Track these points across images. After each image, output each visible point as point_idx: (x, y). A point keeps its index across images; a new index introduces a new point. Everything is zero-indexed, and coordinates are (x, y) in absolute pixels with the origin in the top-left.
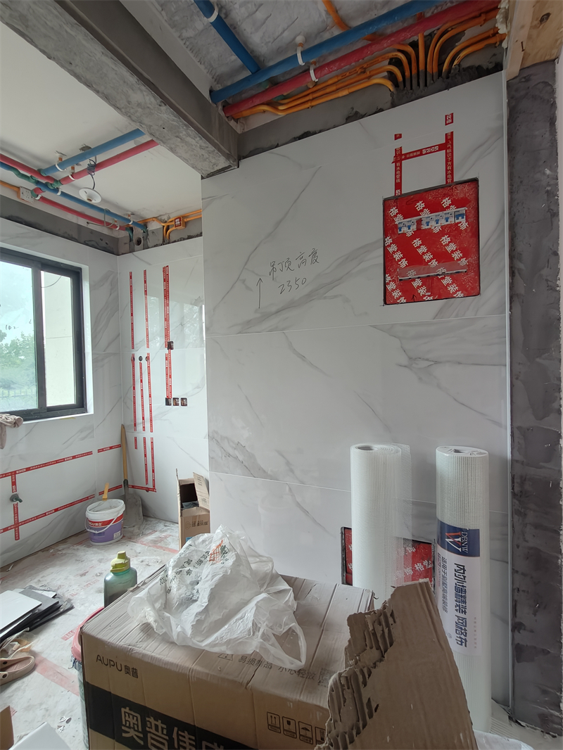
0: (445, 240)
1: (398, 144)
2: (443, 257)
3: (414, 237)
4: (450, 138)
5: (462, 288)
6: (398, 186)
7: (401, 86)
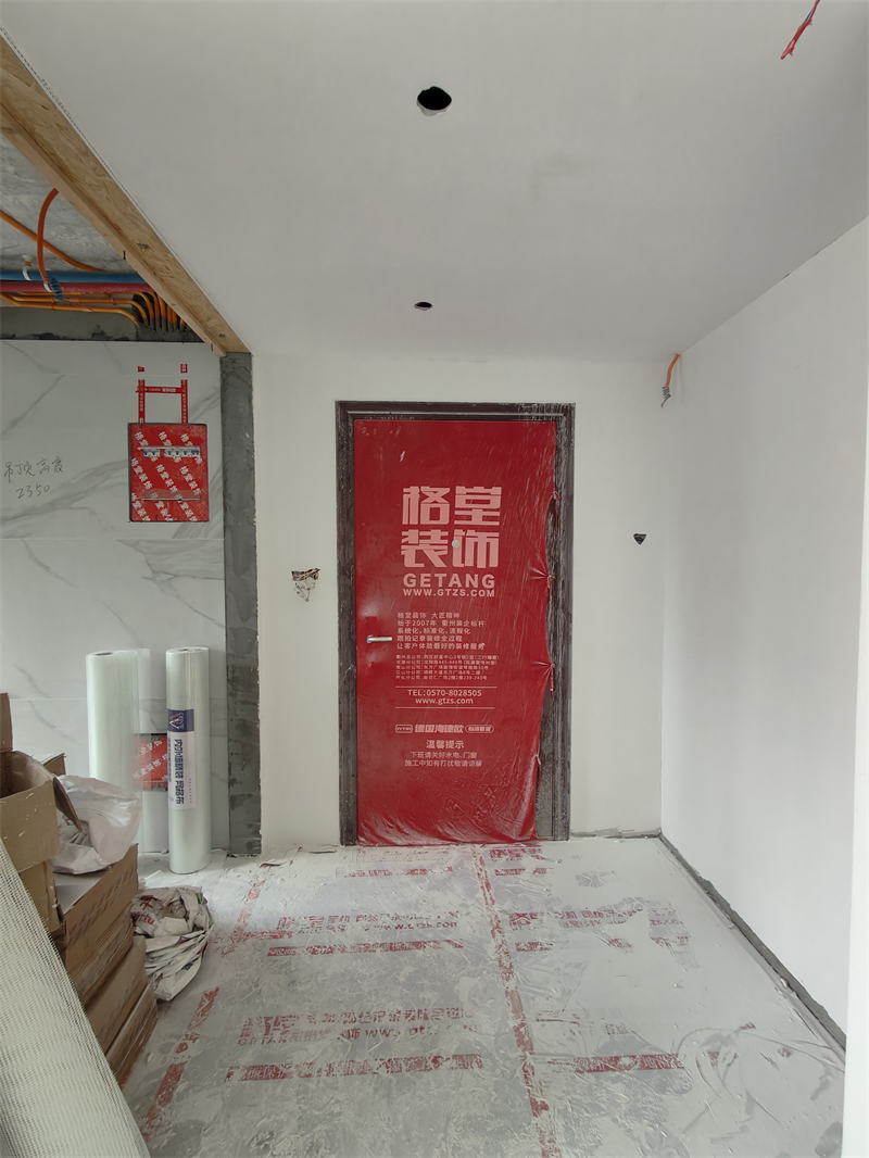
0: (184, 470)
1: (141, 376)
2: (182, 485)
3: (157, 463)
4: (184, 384)
5: (196, 514)
6: (142, 414)
7: (146, 323)
